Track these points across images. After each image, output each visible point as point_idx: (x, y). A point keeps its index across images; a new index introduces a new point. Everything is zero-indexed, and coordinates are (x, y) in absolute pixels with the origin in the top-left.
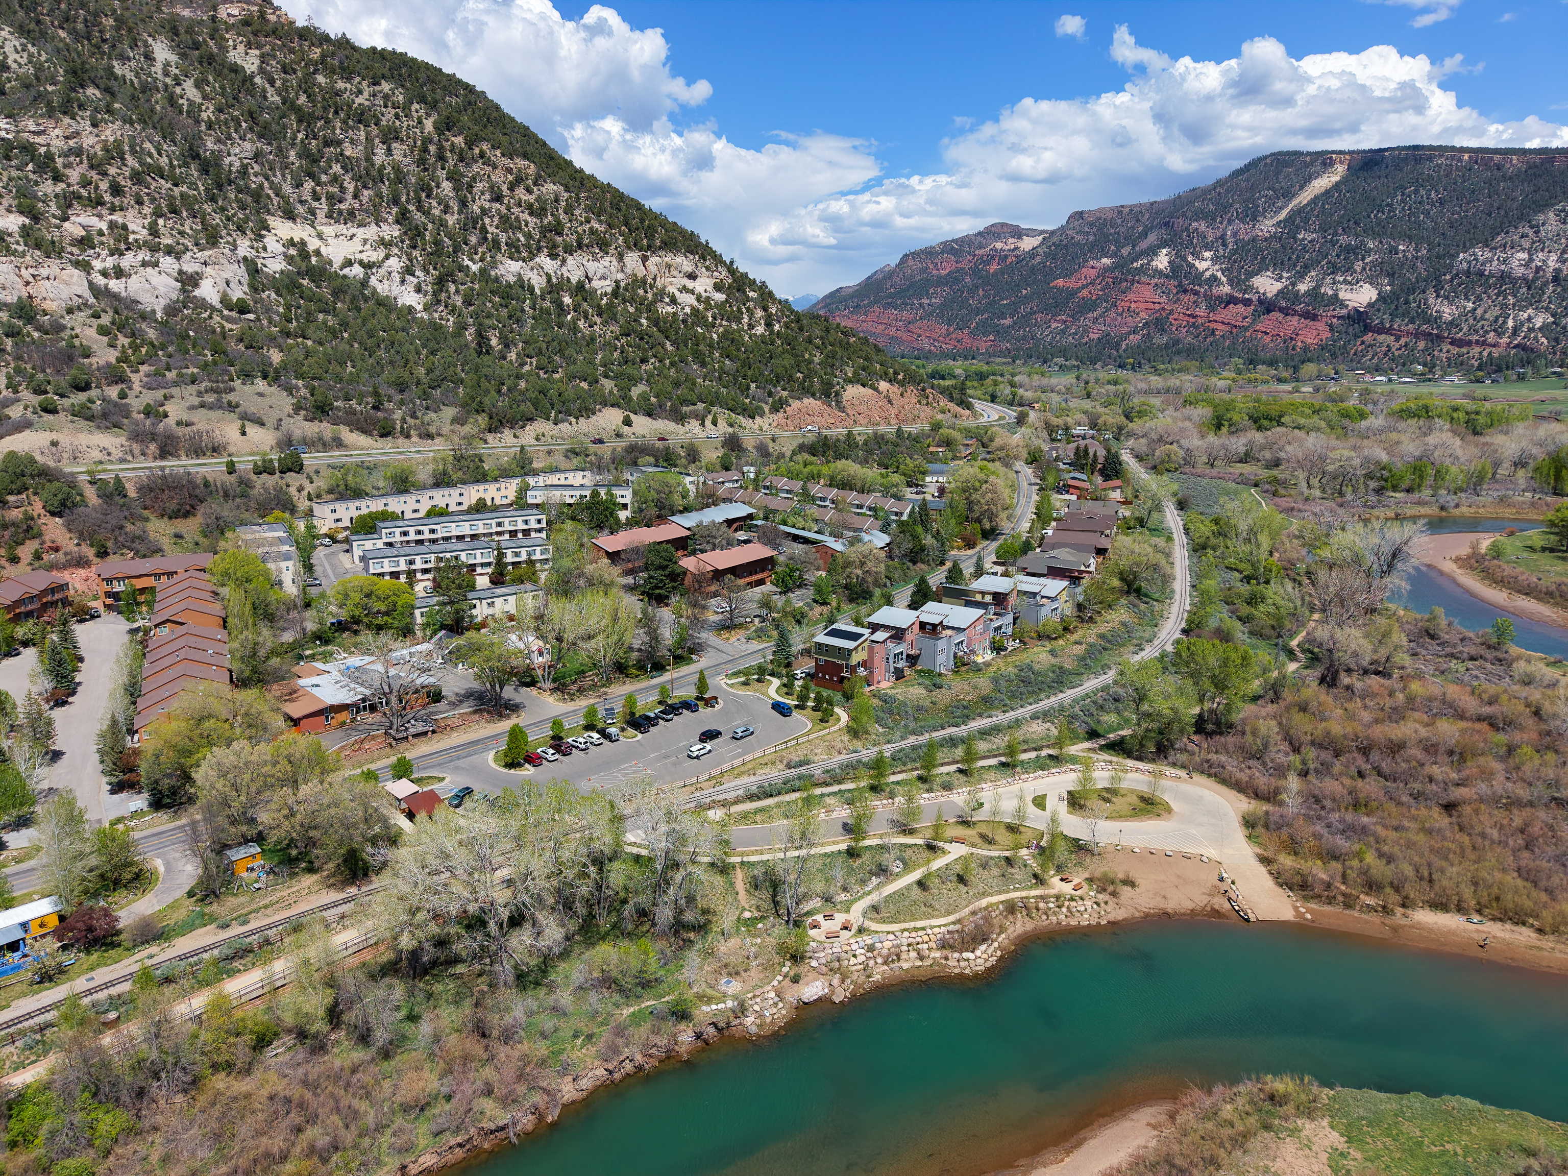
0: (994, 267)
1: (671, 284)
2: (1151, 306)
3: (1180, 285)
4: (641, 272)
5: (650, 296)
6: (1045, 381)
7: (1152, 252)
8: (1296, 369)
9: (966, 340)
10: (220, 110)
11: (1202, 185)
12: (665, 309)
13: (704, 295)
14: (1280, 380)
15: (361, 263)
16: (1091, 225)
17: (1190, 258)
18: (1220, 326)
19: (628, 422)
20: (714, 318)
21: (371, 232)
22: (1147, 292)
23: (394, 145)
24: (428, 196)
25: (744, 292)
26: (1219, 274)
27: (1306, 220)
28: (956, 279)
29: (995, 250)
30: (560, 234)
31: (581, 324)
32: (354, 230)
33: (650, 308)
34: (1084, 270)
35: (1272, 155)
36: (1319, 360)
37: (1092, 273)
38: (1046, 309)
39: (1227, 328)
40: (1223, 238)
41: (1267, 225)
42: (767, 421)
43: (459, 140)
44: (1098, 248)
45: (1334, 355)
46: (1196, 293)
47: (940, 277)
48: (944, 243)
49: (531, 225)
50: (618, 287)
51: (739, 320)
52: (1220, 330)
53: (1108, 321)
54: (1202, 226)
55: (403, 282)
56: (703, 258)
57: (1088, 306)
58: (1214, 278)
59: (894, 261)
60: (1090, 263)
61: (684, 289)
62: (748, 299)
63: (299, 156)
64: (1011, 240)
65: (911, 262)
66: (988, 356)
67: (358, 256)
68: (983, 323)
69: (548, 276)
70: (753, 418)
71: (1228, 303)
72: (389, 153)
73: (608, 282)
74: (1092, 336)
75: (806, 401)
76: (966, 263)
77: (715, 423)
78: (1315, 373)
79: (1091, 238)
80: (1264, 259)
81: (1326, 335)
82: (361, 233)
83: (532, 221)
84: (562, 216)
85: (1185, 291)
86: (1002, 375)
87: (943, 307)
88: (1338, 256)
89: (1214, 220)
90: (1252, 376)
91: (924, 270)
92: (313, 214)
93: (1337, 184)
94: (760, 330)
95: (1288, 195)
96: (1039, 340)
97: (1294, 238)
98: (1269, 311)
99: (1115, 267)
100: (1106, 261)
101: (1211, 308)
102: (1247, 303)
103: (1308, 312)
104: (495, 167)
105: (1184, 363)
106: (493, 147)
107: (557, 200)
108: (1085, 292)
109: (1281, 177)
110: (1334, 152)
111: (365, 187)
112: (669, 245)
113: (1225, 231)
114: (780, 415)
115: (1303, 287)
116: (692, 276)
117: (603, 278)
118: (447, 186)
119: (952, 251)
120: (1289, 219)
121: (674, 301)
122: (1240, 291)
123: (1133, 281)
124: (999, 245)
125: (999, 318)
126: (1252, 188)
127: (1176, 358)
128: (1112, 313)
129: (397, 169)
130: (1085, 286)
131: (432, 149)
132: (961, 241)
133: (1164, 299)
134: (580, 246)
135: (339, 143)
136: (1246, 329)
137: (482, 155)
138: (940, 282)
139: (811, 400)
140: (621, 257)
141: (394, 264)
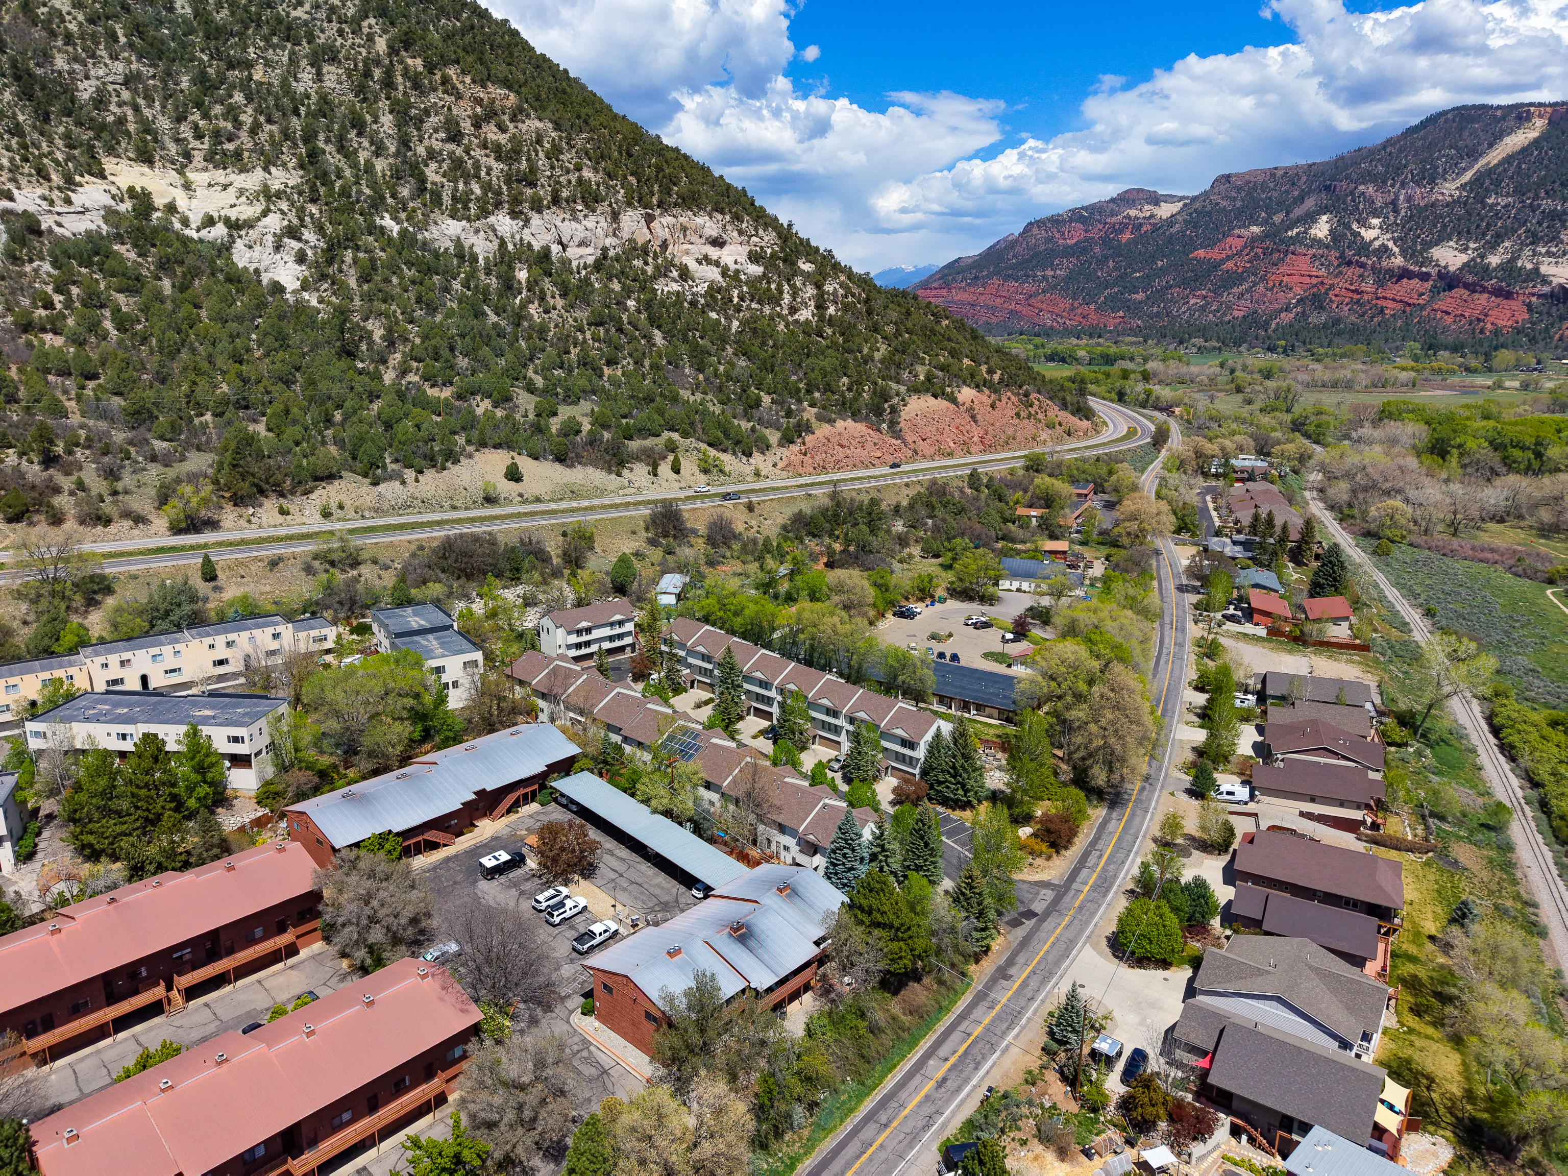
0: (1126, 236)
1: (687, 252)
2: (1307, 280)
3: (1342, 256)
4: (643, 236)
5: (650, 270)
6: (1184, 369)
7: (1311, 218)
8: (1488, 357)
9: (1093, 316)
10: (91, 21)
11: (1369, 145)
12: (667, 287)
13: (733, 267)
14: (1468, 370)
15: (227, 222)
16: (1239, 189)
17: (1355, 226)
18: (1391, 304)
19: (514, 475)
20: (742, 299)
21: (253, 180)
22: (1303, 265)
23: (326, 68)
24: (359, 134)
25: (793, 264)
26: (1390, 244)
27: (1497, 183)
28: (1084, 249)
29: (1128, 217)
30: (532, 184)
31: (533, 309)
32: (233, 177)
33: (645, 284)
34: (1230, 239)
35: (1454, 109)
36: (1514, 345)
37: (1239, 243)
38: (1184, 283)
39: (1399, 306)
40: (1394, 203)
41: (1449, 189)
42: (770, 458)
43: (417, 64)
44: (1246, 216)
45: (1533, 340)
46: (1362, 265)
47: (1066, 247)
48: (1073, 211)
49: (494, 173)
50: (605, 256)
51: (775, 300)
52: (1391, 308)
53: (1256, 296)
54: (1371, 190)
55: (278, 248)
56: (737, 218)
57: (1234, 279)
58: (1384, 249)
59: (1017, 229)
60: (1237, 231)
61: (706, 260)
62: (797, 272)
63: (193, 81)
64: (1146, 207)
65: (1035, 231)
66: (1116, 336)
67: (227, 212)
68: (1112, 298)
69: (503, 243)
70: (749, 455)
71: (1400, 278)
72: (319, 77)
73: (590, 250)
74: (1236, 313)
75: (840, 424)
76: (1096, 232)
77: (676, 470)
78: (1513, 362)
79: (1239, 204)
80: (1445, 226)
81: (1523, 315)
82: (240, 180)
83: (497, 166)
84: (542, 162)
85: (1349, 263)
86: (1132, 359)
87: (1069, 279)
88: (1540, 223)
89: (1384, 182)
90: (1435, 365)
91: (1050, 239)
92: (188, 155)
93: (1536, 143)
94: (805, 314)
95: (1474, 154)
96: (1174, 318)
97: (1483, 202)
98: (1450, 287)
99: (1265, 236)
100: (1255, 229)
101: (1380, 283)
102: (1425, 277)
103: (1501, 289)
104: (459, 97)
105: (1349, 347)
106: (463, 72)
107: (539, 141)
108: (1230, 265)
109: (1466, 134)
110: (1531, 104)
111: (269, 121)
112: (691, 202)
113: (1397, 196)
114: (794, 448)
115: (1494, 260)
116: (718, 243)
117: (582, 244)
118: (387, 120)
119: (1081, 219)
120: (1477, 182)
121: (685, 274)
122: (1416, 263)
123: (1286, 253)
124: (1133, 212)
125: (1130, 292)
126: (1431, 147)
127: (1336, 341)
128: (1261, 288)
129: (324, 98)
130: (1229, 258)
131: (377, 73)
132: (1093, 209)
133: (1323, 272)
134: (556, 200)
135: (249, 65)
136: (1422, 307)
137: (445, 80)
138: (1068, 252)
139: (850, 423)
140: (615, 217)
141: (274, 223)
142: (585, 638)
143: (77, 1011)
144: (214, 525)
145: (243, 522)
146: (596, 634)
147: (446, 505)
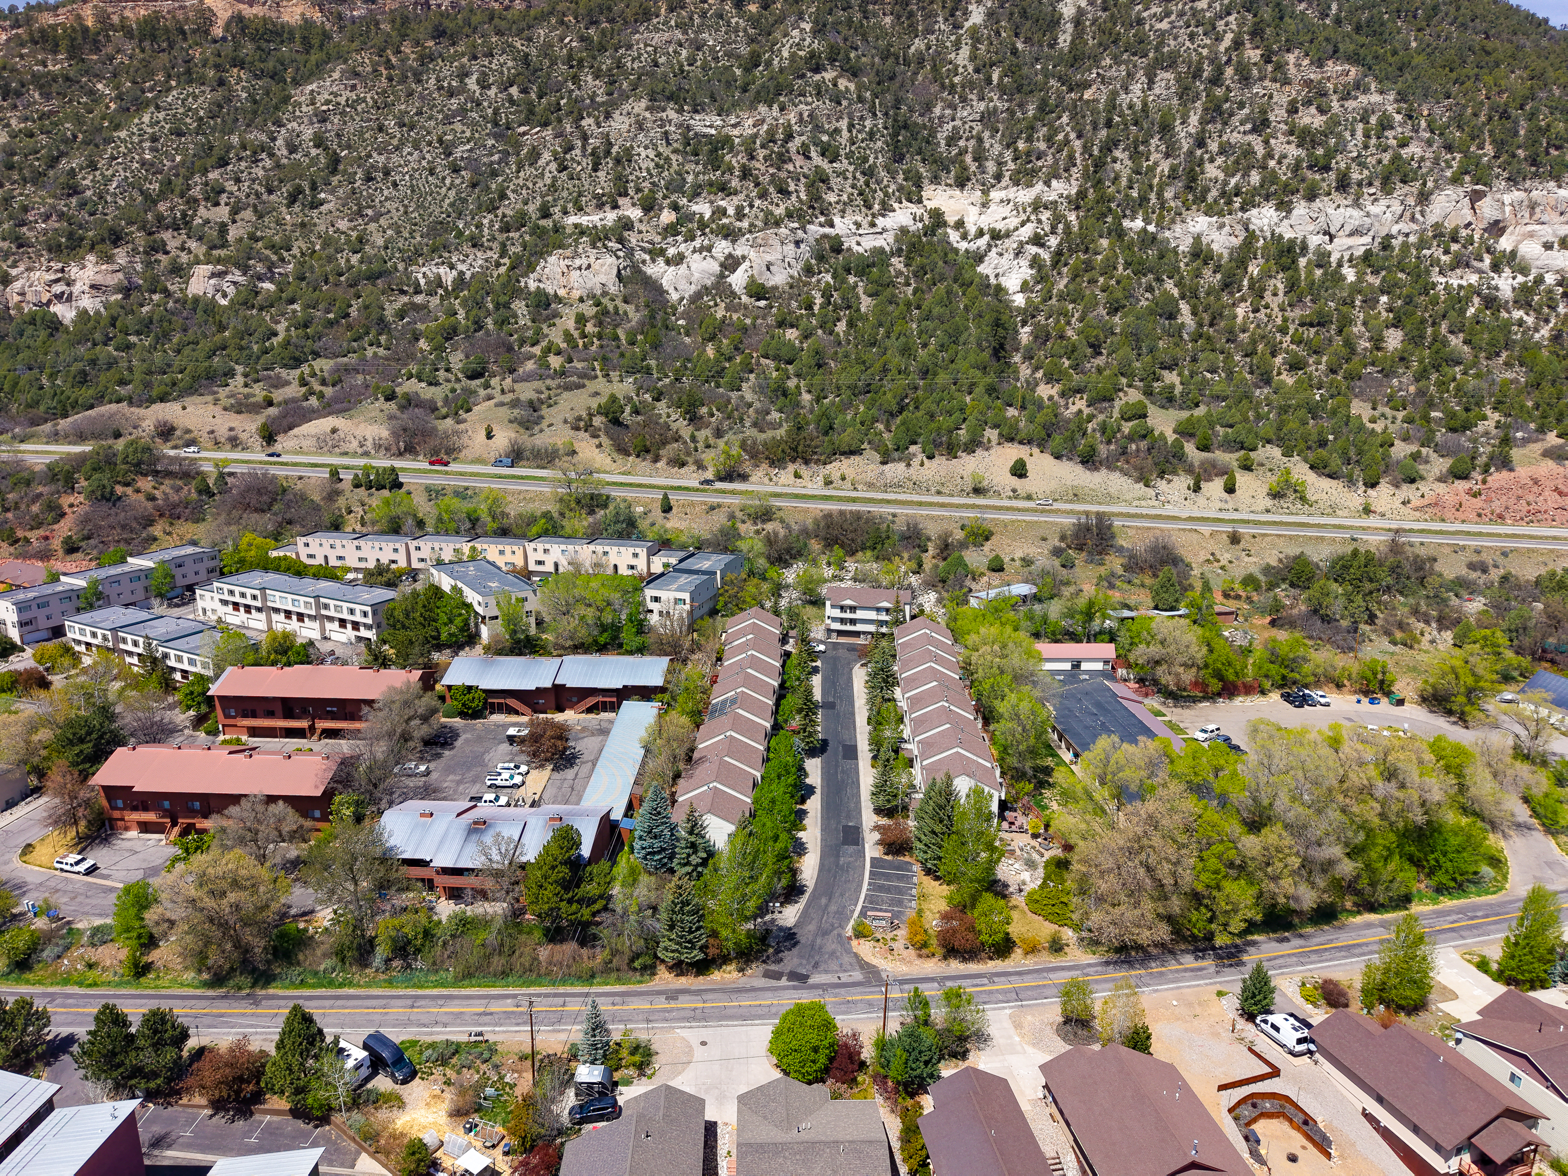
4: (1459, 219)
5: (1448, 259)
10: (978, 70)
12: (1460, 280)
15: (993, 233)
19: (1019, 471)
21: (1032, 194)
23: (1160, 75)
31: (1243, 308)
32: (1019, 193)
43: (1256, 53)
50: (1385, 246)
55: (1018, 254)
61: (1561, 243)
67: (997, 224)
70: (1372, 485)
72: (1150, 85)
73: (1365, 240)
77: (1229, 488)
82: (1021, 195)
92: (999, 177)
104: (1285, 82)
106: (1305, 53)
111: (1079, 137)
117: (1356, 233)
118: (1195, 118)
129: (1145, 106)
134: (1343, 185)
135: (1086, 86)
137: (1277, 67)
140: (1423, 198)
141: (1027, 232)
142: (848, 615)
143: (271, 714)
144: (744, 477)
145: (766, 480)
146: (860, 614)
147: (933, 490)
